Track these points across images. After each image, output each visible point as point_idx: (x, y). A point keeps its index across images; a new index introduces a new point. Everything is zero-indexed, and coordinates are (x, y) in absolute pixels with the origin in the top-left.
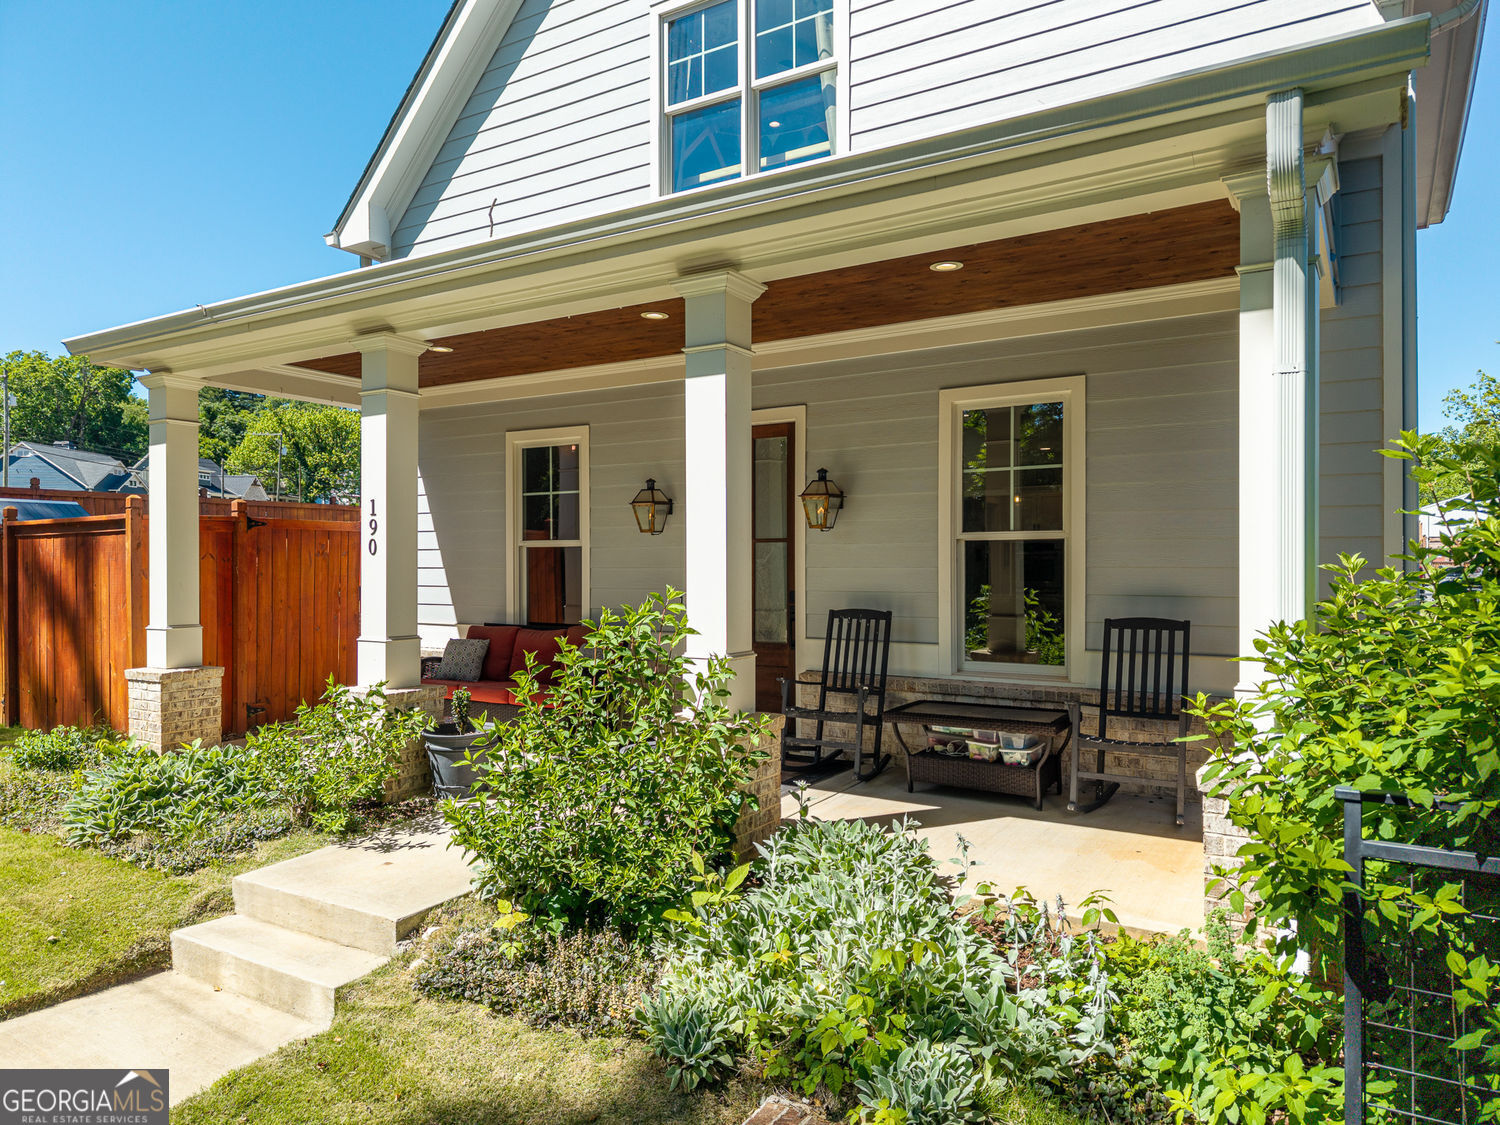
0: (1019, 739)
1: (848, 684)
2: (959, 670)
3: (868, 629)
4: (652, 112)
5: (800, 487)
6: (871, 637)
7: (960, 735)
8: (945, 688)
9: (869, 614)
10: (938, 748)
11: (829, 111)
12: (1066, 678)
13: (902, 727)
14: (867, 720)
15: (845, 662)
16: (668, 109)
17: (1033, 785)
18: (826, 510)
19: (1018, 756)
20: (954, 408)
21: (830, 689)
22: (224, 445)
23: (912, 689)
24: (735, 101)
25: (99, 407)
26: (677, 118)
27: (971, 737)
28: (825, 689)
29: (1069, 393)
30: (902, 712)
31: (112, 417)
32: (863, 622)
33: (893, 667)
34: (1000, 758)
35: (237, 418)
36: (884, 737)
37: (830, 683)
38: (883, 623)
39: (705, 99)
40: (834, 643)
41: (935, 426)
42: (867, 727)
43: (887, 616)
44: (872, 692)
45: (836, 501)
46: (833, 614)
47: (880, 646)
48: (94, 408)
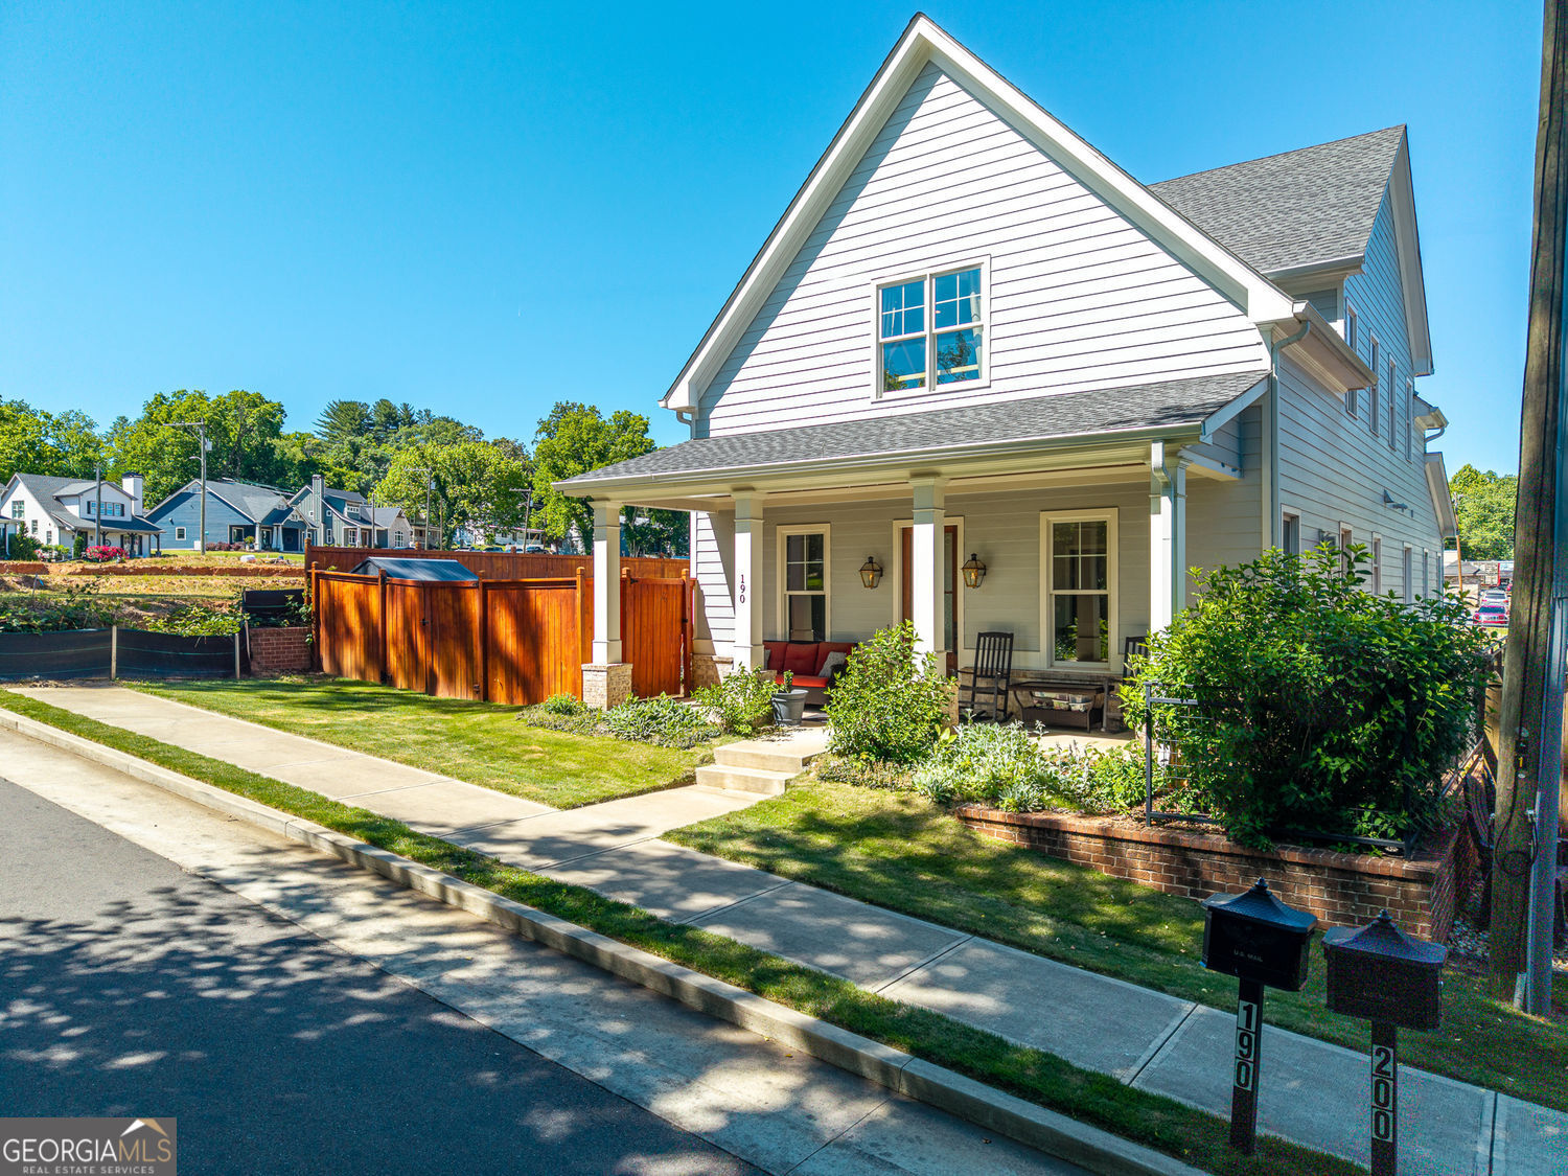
0: (1079, 698)
1: (989, 674)
2: (1052, 666)
3: (1000, 643)
4: (872, 341)
5: (960, 564)
6: (1002, 648)
7: (1051, 699)
8: (1042, 675)
9: (1000, 635)
10: (1038, 705)
11: (978, 349)
12: (1108, 669)
13: (1018, 693)
14: (1000, 692)
15: (986, 662)
16: (882, 340)
17: (1086, 721)
18: (976, 578)
19: (1078, 707)
20: (1048, 522)
21: (979, 676)
22: (367, 478)
23: (1025, 676)
24: (923, 339)
25: (253, 443)
26: (887, 346)
27: (1055, 699)
28: (976, 677)
29: (1109, 516)
30: (1019, 686)
31: (266, 452)
32: (998, 639)
33: (1014, 665)
34: (1070, 709)
35: (379, 452)
36: (1009, 703)
37: (979, 673)
38: (1008, 639)
39: (904, 336)
40: (981, 651)
41: (1038, 531)
42: (1000, 696)
43: (1011, 636)
44: (1002, 677)
45: (983, 572)
46: (980, 635)
47: (1007, 653)
48: (249, 445)
